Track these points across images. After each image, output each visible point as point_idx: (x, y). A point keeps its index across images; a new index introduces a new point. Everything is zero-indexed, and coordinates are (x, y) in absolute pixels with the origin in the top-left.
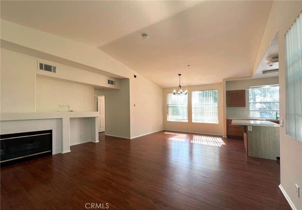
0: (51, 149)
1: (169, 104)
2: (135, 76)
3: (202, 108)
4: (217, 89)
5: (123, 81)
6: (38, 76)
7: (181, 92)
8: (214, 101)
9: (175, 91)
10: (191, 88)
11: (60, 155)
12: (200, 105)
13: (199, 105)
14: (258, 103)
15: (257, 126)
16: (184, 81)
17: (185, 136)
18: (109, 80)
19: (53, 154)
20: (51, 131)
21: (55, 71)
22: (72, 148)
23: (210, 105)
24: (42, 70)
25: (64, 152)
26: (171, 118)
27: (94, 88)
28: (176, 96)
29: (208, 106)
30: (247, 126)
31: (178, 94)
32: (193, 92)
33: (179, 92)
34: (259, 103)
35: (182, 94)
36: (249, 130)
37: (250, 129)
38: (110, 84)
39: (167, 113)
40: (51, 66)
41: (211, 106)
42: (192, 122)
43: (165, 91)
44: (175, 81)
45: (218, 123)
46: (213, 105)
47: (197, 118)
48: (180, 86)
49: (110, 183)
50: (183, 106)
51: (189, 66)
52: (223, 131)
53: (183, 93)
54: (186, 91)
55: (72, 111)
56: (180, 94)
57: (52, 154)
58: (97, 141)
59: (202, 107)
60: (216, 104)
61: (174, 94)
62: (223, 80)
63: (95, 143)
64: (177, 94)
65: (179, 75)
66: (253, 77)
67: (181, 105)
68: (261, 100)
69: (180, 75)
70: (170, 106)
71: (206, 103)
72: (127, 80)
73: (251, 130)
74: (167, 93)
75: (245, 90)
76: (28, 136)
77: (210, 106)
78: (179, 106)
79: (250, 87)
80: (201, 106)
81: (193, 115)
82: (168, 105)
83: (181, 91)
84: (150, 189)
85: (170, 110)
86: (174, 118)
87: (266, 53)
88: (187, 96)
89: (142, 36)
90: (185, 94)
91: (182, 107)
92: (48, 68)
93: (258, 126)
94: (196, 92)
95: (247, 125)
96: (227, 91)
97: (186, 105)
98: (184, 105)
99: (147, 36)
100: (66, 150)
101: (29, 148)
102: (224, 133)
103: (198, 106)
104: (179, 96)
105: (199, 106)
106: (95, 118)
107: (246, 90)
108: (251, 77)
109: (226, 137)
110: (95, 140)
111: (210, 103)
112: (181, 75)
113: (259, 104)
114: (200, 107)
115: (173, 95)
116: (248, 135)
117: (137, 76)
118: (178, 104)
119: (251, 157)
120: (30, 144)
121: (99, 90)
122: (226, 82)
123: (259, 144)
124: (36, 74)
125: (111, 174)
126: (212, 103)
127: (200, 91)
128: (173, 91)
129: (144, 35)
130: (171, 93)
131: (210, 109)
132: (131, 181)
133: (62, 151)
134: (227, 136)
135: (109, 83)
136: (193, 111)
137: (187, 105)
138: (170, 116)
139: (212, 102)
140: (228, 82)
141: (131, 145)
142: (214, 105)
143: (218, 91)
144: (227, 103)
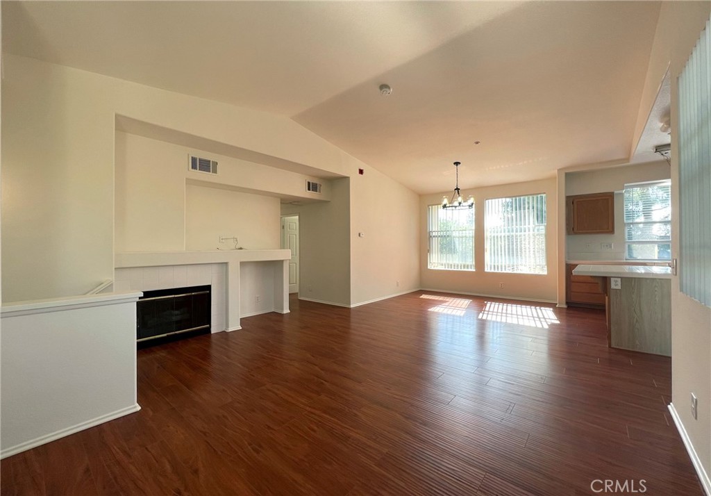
0: (209, 322)
1: (434, 230)
2: (361, 172)
3: (508, 239)
4: (544, 193)
5: (338, 183)
6: (190, 182)
7: (460, 203)
8: (538, 221)
9: (445, 201)
10: (482, 193)
11: (224, 335)
12: (504, 232)
13: (501, 232)
14: (658, 224)
15: (632, 278)
16: (468, 177)
17: (466, 302)
18: (309, 183)
19: (212, 332)
20: (209, 288)
21: (215, 171)
22: (243, 321)
23: (527, 230)
24: (195, 170)
25: (230, 329)
26: (437, 262)
27: (282, 200)
28: (449, 211)
29: (523, 233)
30: (610, 278)
31: (454, 208)
32: (487, 201)
33: (456, 204)
34: (660, 222)
35: (462, 208)
36: (613, 286)
37: (615, 285)
38: (311, 192)
39: (429, 251)
40: (210, 161)
41: (531, 232)
42: (486, 270)
43: (424, 201)
44: (446, 177)
45: (545, 273)
46: (536, 230)
47: (496, 261)
48: (457, 189)
49: (322, 383)
50: (464, 235)
51: (477, 143)
52: (558, 291)
53: (464, 204)
54: (471, 200)
55: (241, 249)
56: (457, 208)
57: (210, 332)
58: (286, 311)
59: (508, 236)
60: (542, 229)
61: (445, 206)
62: (558, 170)
63: (282, 315)
64: (450, 208)
65: (455, 163)
66: (632, 162)
67: (461, 232)
68: (666, 215)
69: (457, 164)
70: (434, 234)
71: (518, 227)
72: (344, 180)
73: (619, 287)
74: (429, 206)
75: (613, 193)
76: (173, 296)
77: (527, 233)
78: (455, 234)
79: (626, 185)
80: (507, 234)
81: (487, 256)
82: (430, 232)
83: (460, 199)
84: (396, 397)
85: (435, 244)
86: (444, 262)
87: (655, 108)
88: (473, 210)
89: (379, 90)
90: (468, 207)
91: (462, 237)
92: (204, 165)
93: (635, 278)
94: (493, 200)
95: (609, 275)
96: (568, 198)
97: (471, 233)
98: (467, 232)
99: (389, 88)
100: (234, 326)
101: (174, 318)
102: (559, 295)
103: (499, 235)
104: (456, 212)
105: (503, 234)
106: (282, 261)
107: (616, 192)
108: (628, 159)
109: (565, 306)
110: (282, 309)
111: (527, 226)
112: (460, 163)
113: (661, 224)
114: (504, 236)
115: (441, 211)
116: (612, 299)
117: (364, 171)
118: (452, 229)
119: (618, 349)
120: (177, 312)
121: (289, 204)
122: (567, 175)
123: (637, 321)
124: (186, 179)
125: (321, 369)
126: (532, 225)
127: (506, 197)
128: (443, 201)
129: (384, 87)
130: (438, 204)
131: (527, 240)
132: (360, 383)
133: (227, 326)
134: (567, 303)
135: (309, 189)
136: (487, 245)
137: (474, 232)
138: (434, 255)
139: (534, 224)
140: (570, 176)
141: (352, 320)
142: (538, 230)
143: (547, 197)
144: (568, 224)
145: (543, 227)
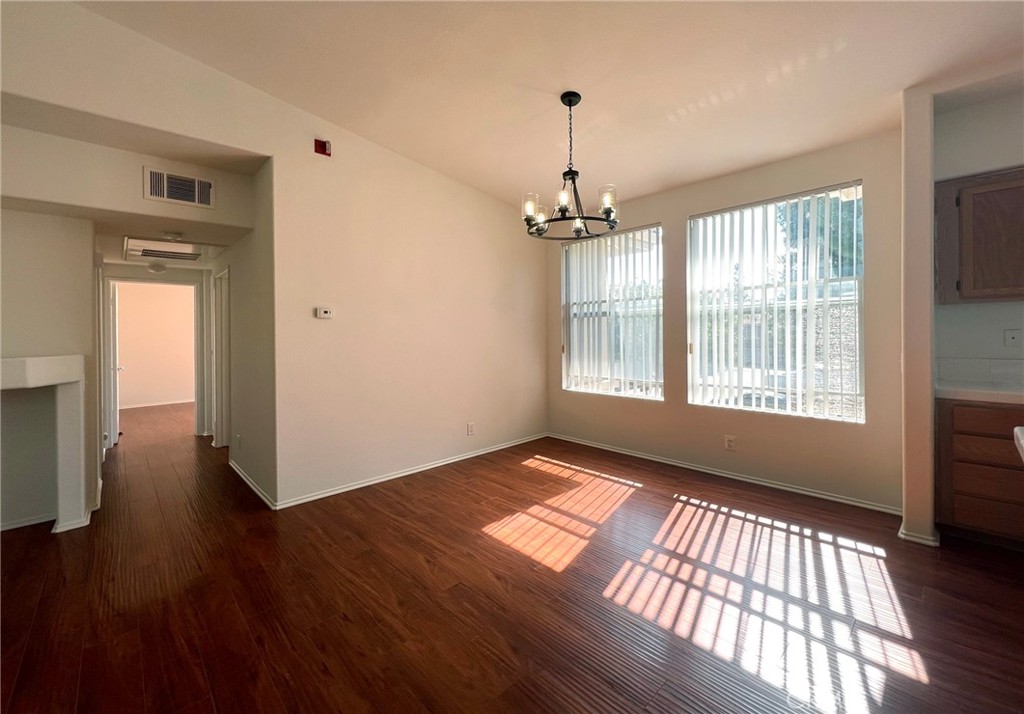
2: (321, 147)
4: (858, 182)
5: (259, 181)
8: (835, 267)
18: (157, 177)
26: (586, 377)
38: (164, 200)
39: (563, 349)
41: (814, 300)
42: (690, 402)
48: (571, 174)
67: (631, 304)
69: (570, 98)
70: (575, 310)
72: (266, 168)
81: (693, 363)
82: (566, 306)
98: (647, 302)
112: (577, 97)
118: (613, 297)
126: (815, 280)
135: (157, 194)
136: (694, 336)
137: (661, 301)
142: (836, 293)
143: (866, 195)
144: (939, 272)
145: (852, 283)
